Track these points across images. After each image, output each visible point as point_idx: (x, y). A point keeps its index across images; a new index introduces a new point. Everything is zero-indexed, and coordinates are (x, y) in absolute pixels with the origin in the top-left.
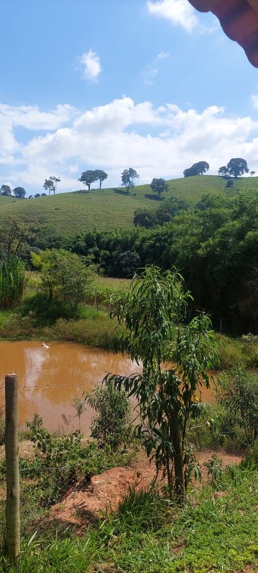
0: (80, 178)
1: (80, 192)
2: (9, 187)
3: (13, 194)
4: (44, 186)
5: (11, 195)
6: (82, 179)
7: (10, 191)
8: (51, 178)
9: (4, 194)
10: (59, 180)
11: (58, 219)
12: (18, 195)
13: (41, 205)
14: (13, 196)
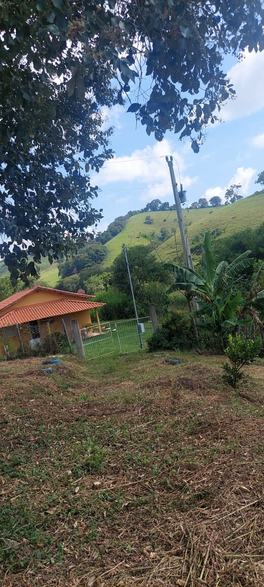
0: (257, 180)
1: (257, 193)
2: (205, 199)
3: (209, 204)
4: (226, 197)
5: (208, 207)
6: (259, 181)
7: (207, 203)
8: (231, 186)
9: (202, 207)
10: (240, 186)
11: (234, 227)
12: (215, 204)
13: (220, 217)
14: (210, 207)
